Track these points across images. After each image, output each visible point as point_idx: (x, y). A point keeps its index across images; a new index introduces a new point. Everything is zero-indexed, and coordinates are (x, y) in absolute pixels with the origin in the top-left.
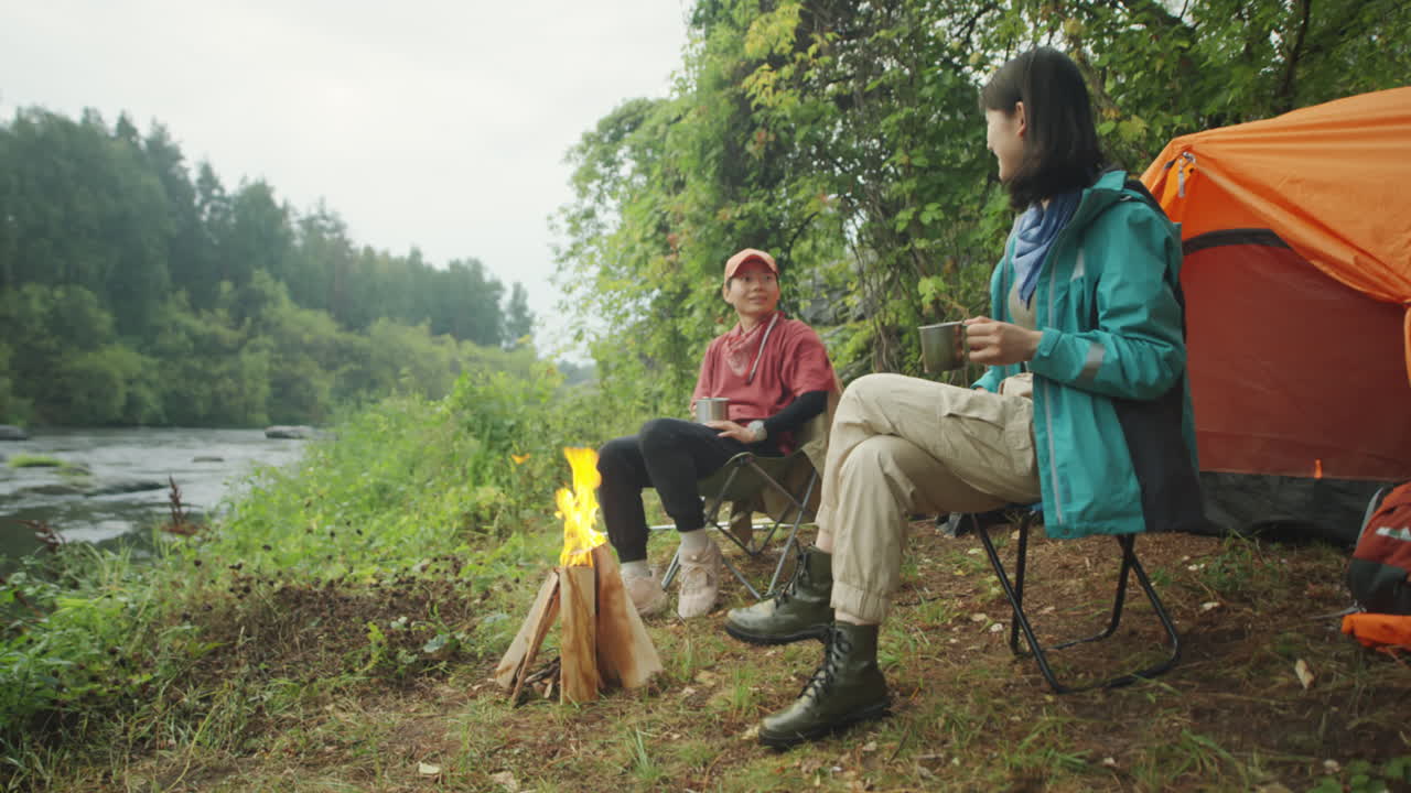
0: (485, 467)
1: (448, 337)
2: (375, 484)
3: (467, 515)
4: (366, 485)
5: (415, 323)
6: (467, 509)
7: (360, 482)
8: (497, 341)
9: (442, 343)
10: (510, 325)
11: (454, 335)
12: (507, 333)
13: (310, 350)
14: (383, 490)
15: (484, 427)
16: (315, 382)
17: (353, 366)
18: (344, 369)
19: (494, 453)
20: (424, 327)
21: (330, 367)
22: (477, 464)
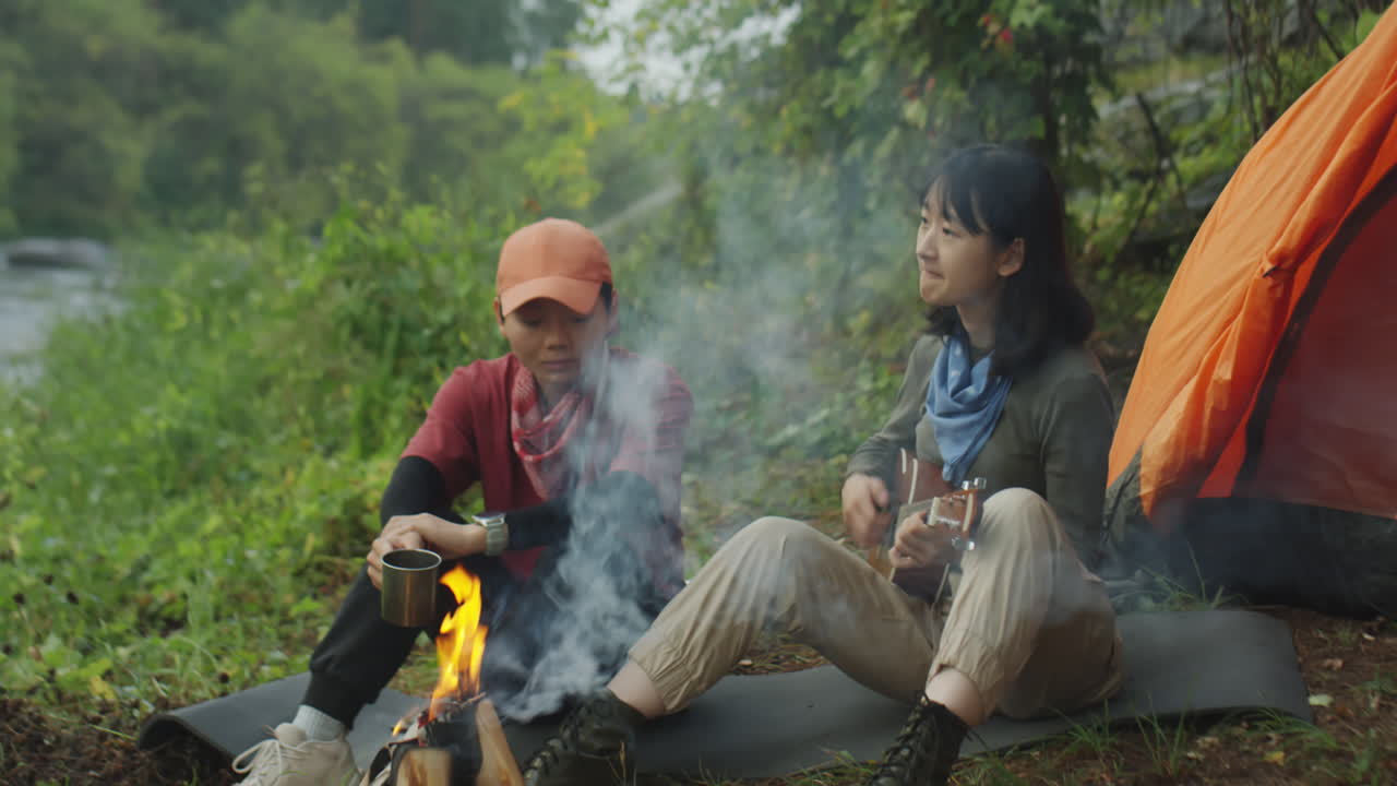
0: (385, 411)
1: (396, 46)
2: (170, 432)
3: (334, 522)
4: (151, 434)
5: (325, 15)
6: (336, 511)
7: (139, 424)
8: (503, 55)
9: (384, 58)
10: (533, 18)
11: (410, 41)
12: (526, 36)
13: (104, 71)
14: (184, 443)
15: (385, 326)
16: (110, 141)
17: (194, 108)
18: (172, 115)
19: (402, 384)
20: (344, 23)
21: (142, 110)
22: (369, 403)
